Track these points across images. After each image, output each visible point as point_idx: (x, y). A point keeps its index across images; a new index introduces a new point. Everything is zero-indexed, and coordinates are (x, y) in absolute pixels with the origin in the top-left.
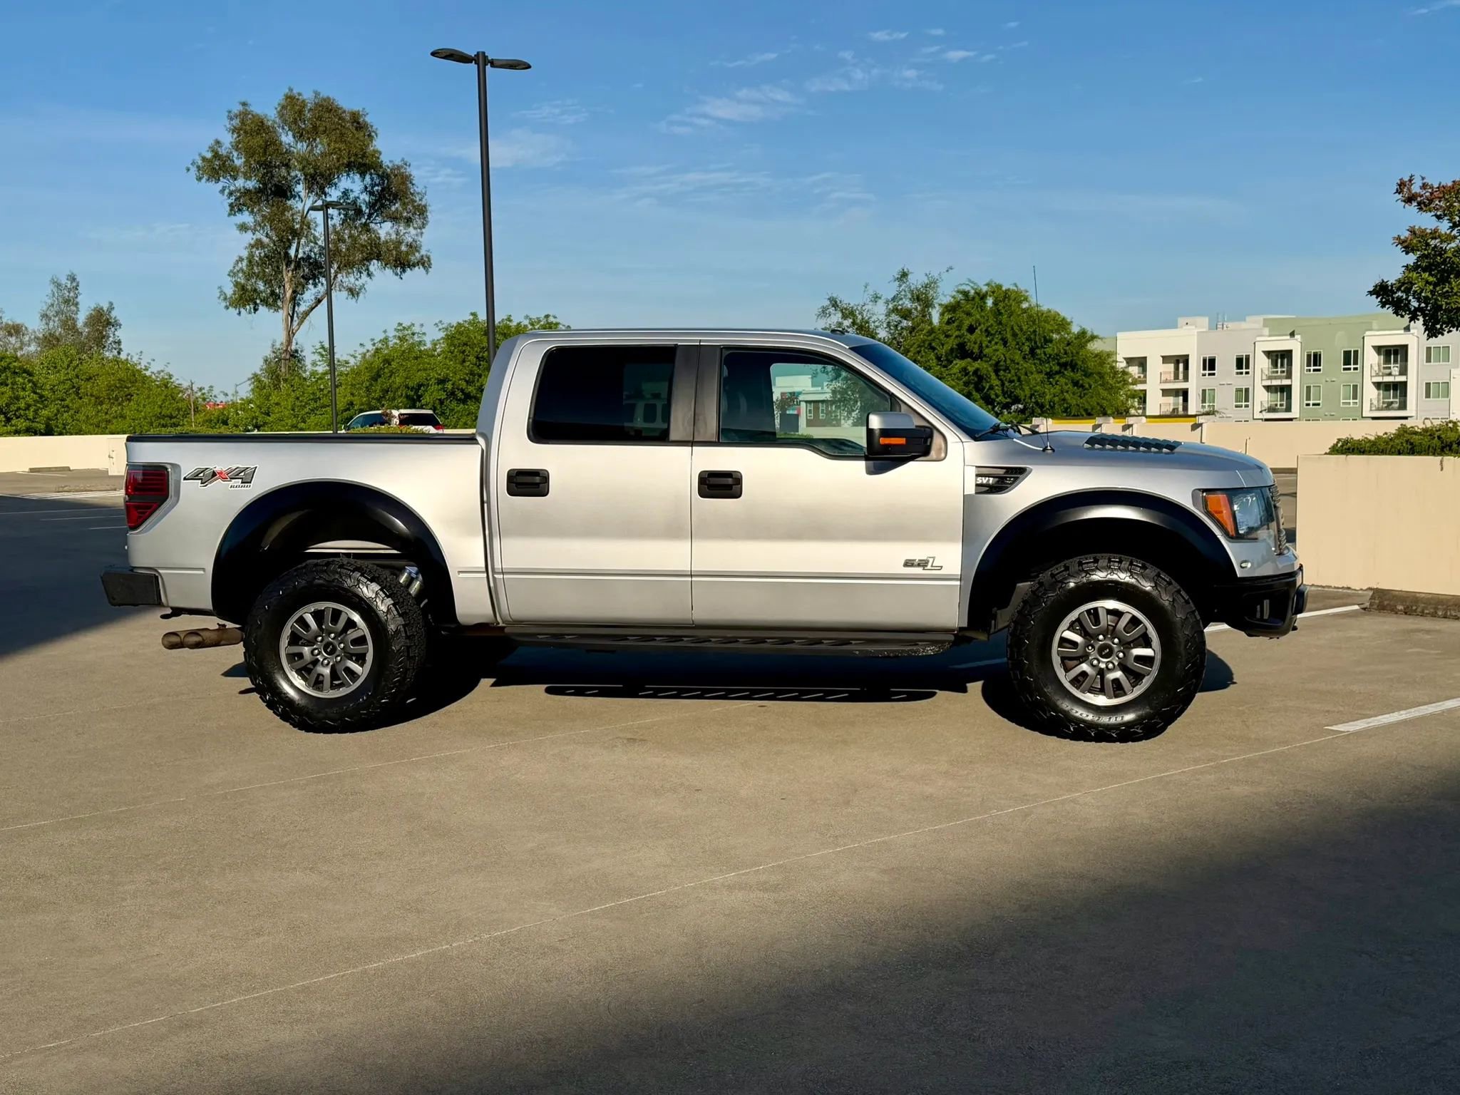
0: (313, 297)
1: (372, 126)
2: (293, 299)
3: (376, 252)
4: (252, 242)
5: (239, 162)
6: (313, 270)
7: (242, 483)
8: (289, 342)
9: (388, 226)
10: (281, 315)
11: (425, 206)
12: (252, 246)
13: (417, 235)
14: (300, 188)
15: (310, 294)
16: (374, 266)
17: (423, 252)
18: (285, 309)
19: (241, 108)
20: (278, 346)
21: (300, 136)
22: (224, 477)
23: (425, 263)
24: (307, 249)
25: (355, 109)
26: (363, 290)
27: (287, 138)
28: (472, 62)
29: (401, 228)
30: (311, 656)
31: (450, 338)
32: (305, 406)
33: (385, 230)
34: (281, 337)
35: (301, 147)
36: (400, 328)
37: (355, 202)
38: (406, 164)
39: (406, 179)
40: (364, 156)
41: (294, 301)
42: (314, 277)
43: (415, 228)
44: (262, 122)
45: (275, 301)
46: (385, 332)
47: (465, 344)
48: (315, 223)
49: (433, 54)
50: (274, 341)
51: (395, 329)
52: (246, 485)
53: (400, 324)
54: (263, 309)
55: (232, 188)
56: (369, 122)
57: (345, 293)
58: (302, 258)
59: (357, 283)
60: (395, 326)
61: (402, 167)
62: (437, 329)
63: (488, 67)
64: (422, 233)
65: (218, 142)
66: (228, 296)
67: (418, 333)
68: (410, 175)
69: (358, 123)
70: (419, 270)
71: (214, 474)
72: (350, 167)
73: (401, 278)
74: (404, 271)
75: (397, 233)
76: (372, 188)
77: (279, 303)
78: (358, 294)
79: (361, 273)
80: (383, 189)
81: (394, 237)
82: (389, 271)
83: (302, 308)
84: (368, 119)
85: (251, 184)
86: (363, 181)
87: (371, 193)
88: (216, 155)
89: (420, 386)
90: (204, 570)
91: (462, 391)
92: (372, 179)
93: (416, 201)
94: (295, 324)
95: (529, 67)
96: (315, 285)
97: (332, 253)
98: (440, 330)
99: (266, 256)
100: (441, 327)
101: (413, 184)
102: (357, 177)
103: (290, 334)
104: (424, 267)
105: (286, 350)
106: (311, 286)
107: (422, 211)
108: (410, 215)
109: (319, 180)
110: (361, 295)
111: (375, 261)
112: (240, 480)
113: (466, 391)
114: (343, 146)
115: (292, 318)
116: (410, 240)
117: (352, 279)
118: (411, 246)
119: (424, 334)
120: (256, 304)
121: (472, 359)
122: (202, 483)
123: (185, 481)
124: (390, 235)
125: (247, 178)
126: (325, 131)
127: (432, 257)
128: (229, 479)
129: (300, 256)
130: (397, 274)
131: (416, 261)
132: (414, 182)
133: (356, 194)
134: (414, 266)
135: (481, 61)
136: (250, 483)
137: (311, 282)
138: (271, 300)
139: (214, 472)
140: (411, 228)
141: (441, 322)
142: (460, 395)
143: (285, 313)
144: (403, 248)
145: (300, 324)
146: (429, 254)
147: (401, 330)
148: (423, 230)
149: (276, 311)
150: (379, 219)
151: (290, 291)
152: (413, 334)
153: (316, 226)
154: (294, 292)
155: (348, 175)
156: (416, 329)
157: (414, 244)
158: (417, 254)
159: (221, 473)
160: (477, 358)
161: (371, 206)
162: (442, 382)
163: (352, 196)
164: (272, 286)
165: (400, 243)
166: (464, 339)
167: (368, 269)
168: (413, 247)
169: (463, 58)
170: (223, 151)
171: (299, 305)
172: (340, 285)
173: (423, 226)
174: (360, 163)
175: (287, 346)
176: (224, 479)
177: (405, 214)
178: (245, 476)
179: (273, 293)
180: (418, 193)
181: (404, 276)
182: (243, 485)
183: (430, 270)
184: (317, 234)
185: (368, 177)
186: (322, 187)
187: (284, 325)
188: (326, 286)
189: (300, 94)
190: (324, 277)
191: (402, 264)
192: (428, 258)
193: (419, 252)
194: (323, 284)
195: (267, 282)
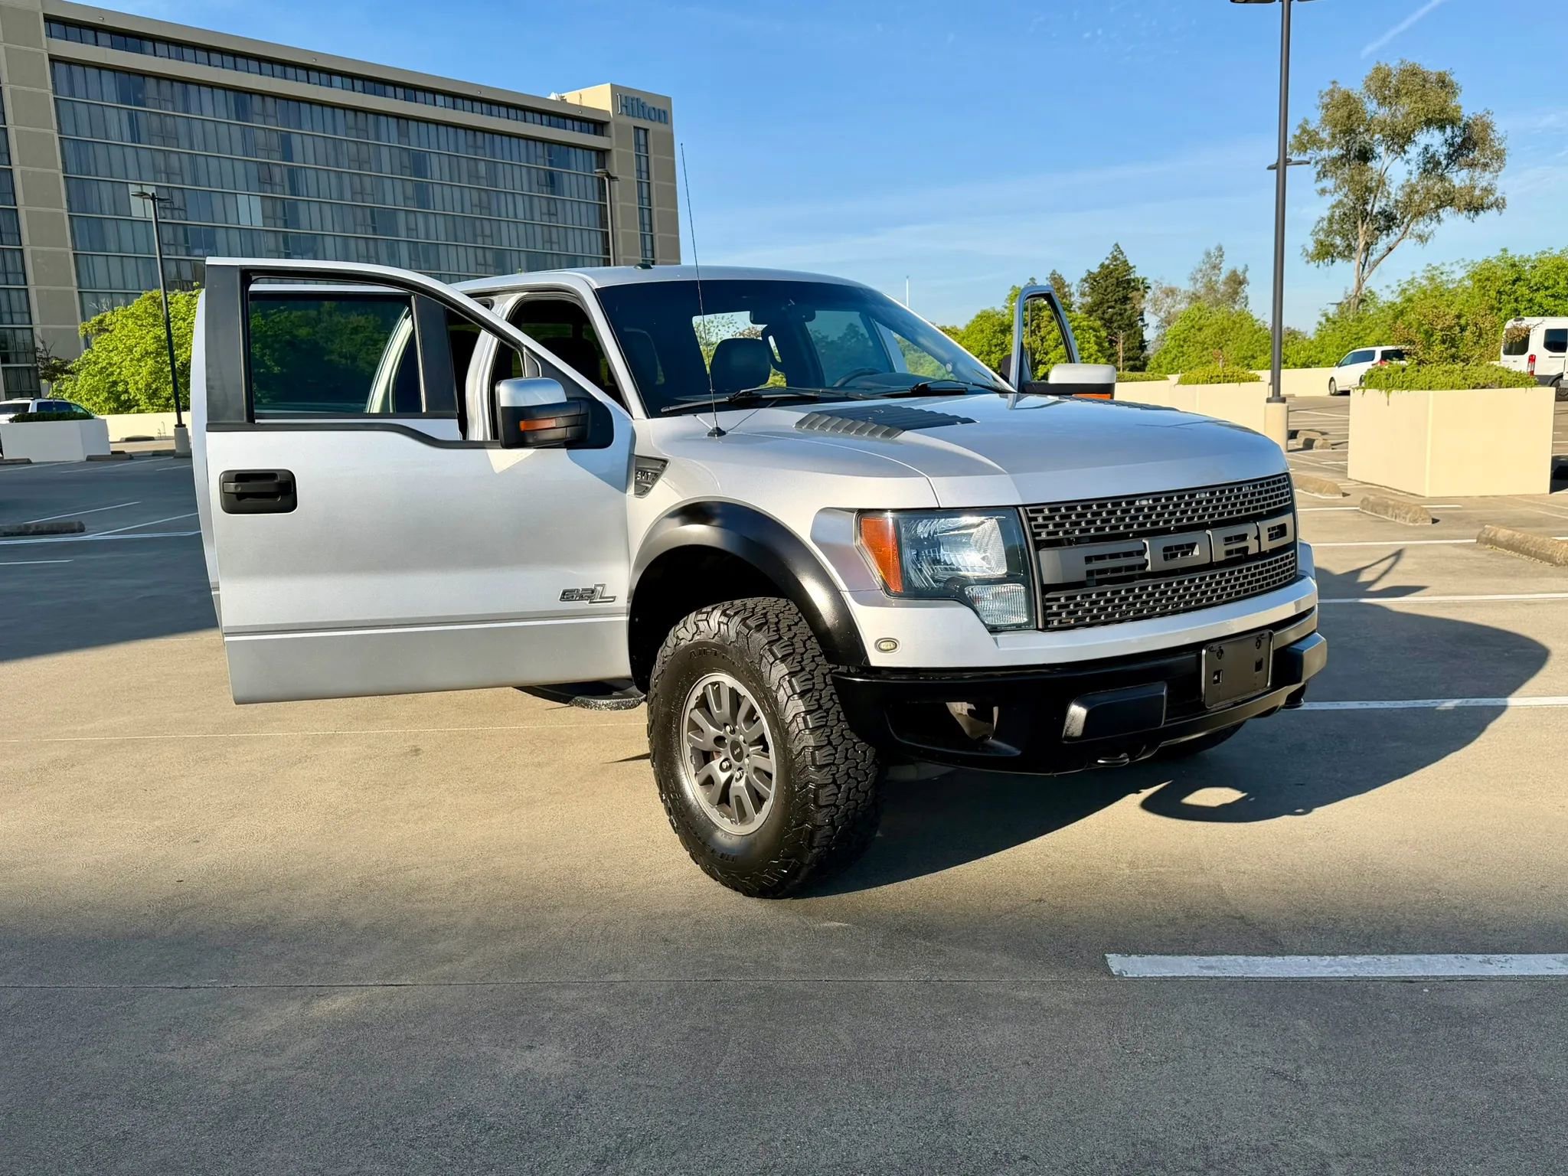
0: (1385, 247)
1: (1457, 84)
2: (1368, 246)
3: (1447, 199)
4: (1334, 203)
5: (1325, 135)
6: (1389, 220)
8: (1359, 288)
9: (1464, 173)
10: (1355, 263)
11: (1504, 150)
12: (1333, 207)
13: (1493, 179)
14: (1380, 150)
15: (1383, 242)
16: (1446, 213)
17: (1498, 194)
18: (1359, 259)
19: (1331, 87)
20: (1349, 293)
21: (1383, 101)
23: (1499, 205)
24: (1383, 204)
25: (1442, 70)
26: (1432, 236)
27: (1371, 106)
29: (1477, 174)
31: (1471, 276)
32: (1348, 345)
33: (1459, 178)
34: (1354, 284)
35: (1383, 113)
36: (1430, 268)
37: (1433, 156)
38: (1488, 113)
39: (1487, 127)
40: (1442, 110)
41: (1367, 251)
42: (1389, 228)
43: (1491, 172)
44: (1349, 96)
45: (1350, 253)
47: (1488, 279)
48: (1393, 179)
50: (1346, 288)
51: (1423, 271)
54: (1339, 261)
55: (1318, 158)
56: (1456, 80)
57: (1414, 240)
58: (1380, 213)
59: (1426, 230)
60: (1424, 267)
61: (1484, 116)
64: (1498, 176)
65: (1306, 122)
66: (1310, 252)
67: (1447, 272)
68: (1491, 122)
69: (1443, 82)
70: (1493, 212)
72: (1429, 123)
73: (1475, 221)
74: (1478, 214)
75: (1472, 179)
76: (1453, 140)
77: (1354, 255)
78: (1427, 240)
79: (1431, 220)
80: (1464, 140)
81: (1468, 182)
82: (1462, 217)
83: (1372, 259)
84: (1455, 78)
85: (1336, 152)
86: (1444, 135)
87: (1451, 145)
88: (1304, 131)
92: (1452, 132)
93: (1495, 147)
94: (1366, 271)
96: (1388, 235)
97: (1407, 206)
99: (1345, 214)
100: (1462, 264)
101: (1494, 131)
102: (1437, 133)
103: (1360, 282)
104: (1497, 207)
105: (1356, 296)
106: (1384, 237)
107: (1500, 155)
108: (1488, 160)
109: (1400, 139)
110: (1430, 241)
111: (1448, 208)
114: (1421, 106)
115: (1364, 266)
116: (1485, 184)
117: (1421, 226)
118: (1485, 190)
119: (1453, 272)
120: (1333, 256)
121: (1493, 294)
124: (1464, 181)
125: (1330, 147)
126: (1406, 93)
127: (1507, 199)
129: (1375, 211)
130: (1470, 218)
131: (1490, 204)
132: (1495, 128)
133: (1435, 148)
134: (1488, 208)
137: (1385, 232)
138: (1346, 253)
140: (1487, 173)
141: (1463, 259)
143: (1358, 263)
144: (1477, 192)
145: (1370, 272)
146: (1504, 196)
147: (1429, 271)
148: (1499, 173)
149: (1349, 261)
150: (1456, 168)
152: (1442, 273)
153: (1393, 183)
154: (1367, 243)
155: (1428, 131)
156: (1446, 269)
157: (1489, 188)
158: (1490, 197)
160: (1499, 292)
161: (1449, 156)
163: (1431, 150)
164: (1348, 239)
165: (1474, 188)
166: (1487, 274)
167: (1438, 216)
168: (1488, 191)
170: (1311, 127)
171: (1372, 254)
172: (1411, 233)
173: (1500, 169)
174: (1439, 119)
175: (1358, 291)
177: (1483, 160)
179: (1349, 245)
180: (1498, 139)
181: (1477, 219)
183: (1504, 210)
184: (1390, 190)
185: (1449, 130)
186: (1402, 147)
187: (1356, 273)
188: (1400, 235)
189: (1386, 65)
190: (1398, 226)
191: (1475, 207)
192: (1504, 200)
193: (1493, 195)
194: (1396, 234)
195: (1344, 237)
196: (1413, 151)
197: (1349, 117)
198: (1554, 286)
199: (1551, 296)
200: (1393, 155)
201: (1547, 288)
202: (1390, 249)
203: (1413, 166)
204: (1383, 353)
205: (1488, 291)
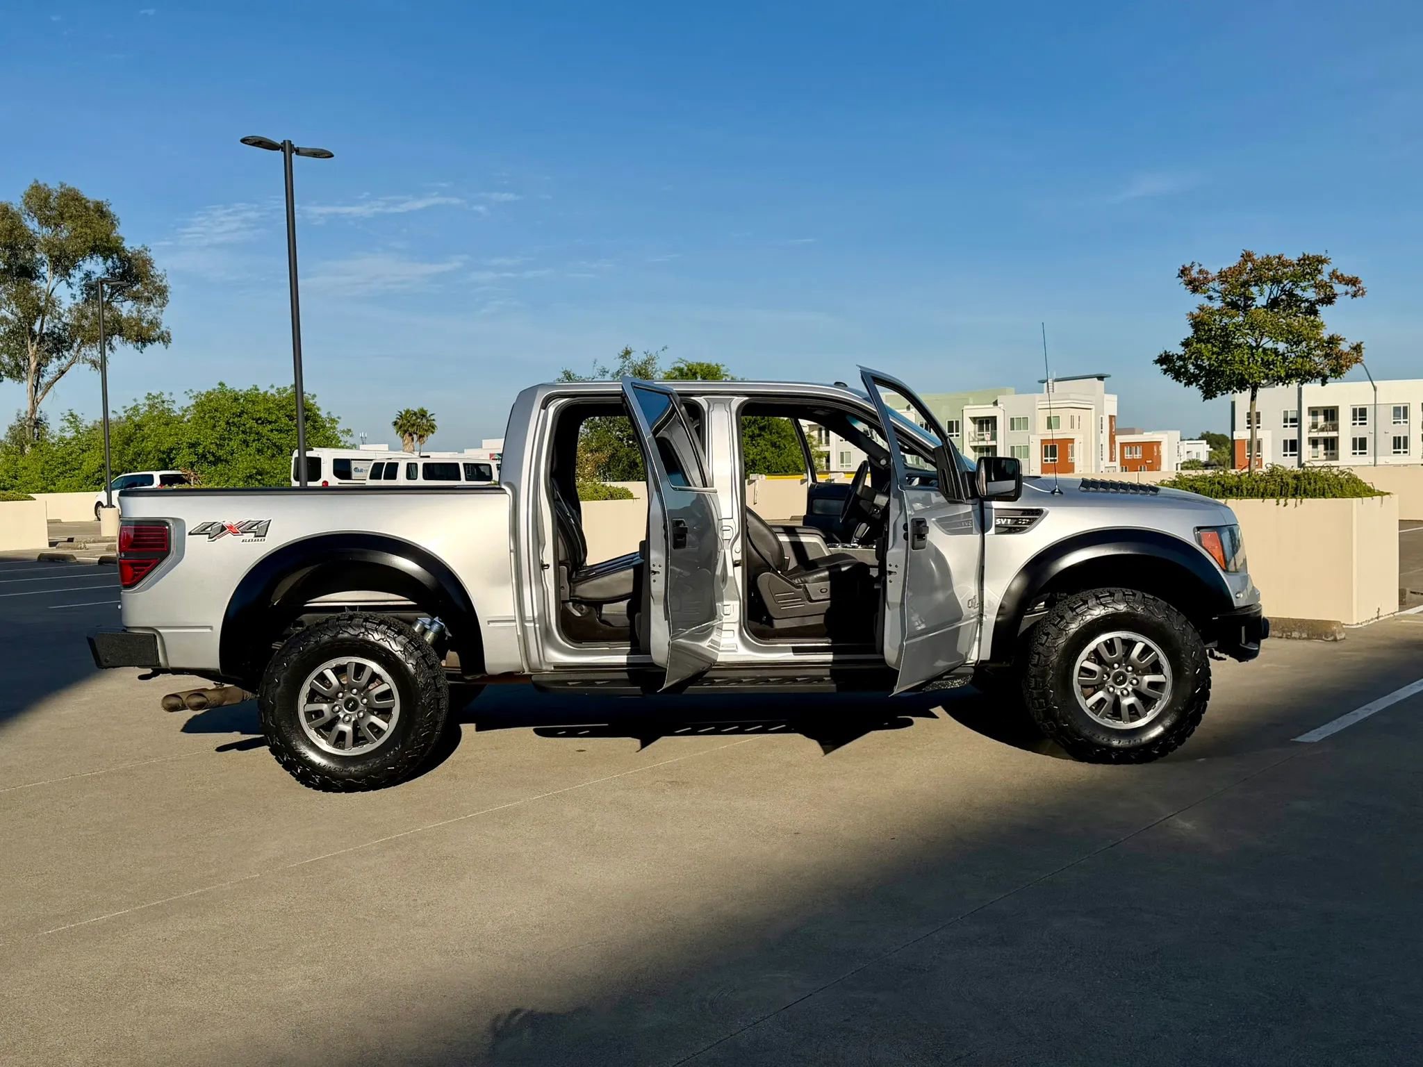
0: (57, 369)
1: (114, 216)
2: (38, 371)
3: (118, 327)
6: (57, 344)
7: (255, 536)
8: (34, 411)
9: (129, 304)
10: (28, 384)
11: (165, 287)
13: (157, 313)
14: (45, 270)
15: (53, 366)
16: (117, 340)
17: (163, 328)
18: (30, 380)
20: (23, 415)
21: (45, 222)
22: (234, 531)
23: (165, 339)
24: (51, 325)
25: (99, 199)
27: (32, 225)
28: (279, 150)
29: (142, 307)
30: (332, 713)
31: (200, 405)
33: (126, 308)
34: (26, 406)
35: (46, 232)
37: (97, 283)
38: (146, 250)
39: (147, 262)
40: (108, 241)
41: (39, 372)
42: (58, 351)
43: (156, 307)
44: (7, 209)
45: (19, 373)
46: (135, 400)
47: (215, 411)
48: (59, 301)
49: (243, 141)
50: (20, 410)
51: (145, 398)
52: (260, 538)
53: (149, 394)
54: (7, 381)
56: (112, 212)
57: (89, 365)
58: (46, 334)
60: (145, 395)
61: (143, 252)
62: (188, 397)
63: (294, 155)
64: (162, 311)
67: (168, 401)
68: (150, 259)
69: (101, 211)
70: (158, 345)
71: (223, 528)
72: (94, 250)
73: (142, 352)
74: (145, 346)
75: (139, 312)
76: (114, 270)
77: (24, 375)
79: (104, 346)
80: (124, 272)
81: (135, 314)
82: (130, 346)
83: (46, 379)
84: (112, 209)
86: (105, 264)
87: (113, 275)
89: (171, 450)
90: (211, 628)
91: (213, 454)
92: (113, 263)
93: (156, 282)
94: (39, 393)
95: (332, 156)
96: (59, 358)
97: (75, 328)
98: (190, 397)
99: (11, 331)
100: (191, 395)
101: (153, 268)
102: (100, 259)
103: (35, 403)
104: (164, 342)
105: (31, 418)
106: (54, 359)
107: (162, 291)
108: (151, 295)
109: (64, 262)
111: (117, 336)
112: (253, 534)
113: (217, 454)
114: (89, 231)
115: (36, 388)
116: (150, 317)
117: (95, 352)
118: (152, 323)
119: (174, 402)
121: (223, 424)
122: (209, 538)
123: (191, 536)
124: (132, 313)
126: (71, 217)
127: (171, 333)
128: (240, 533)
129: (44, 331)
130: (137, 348)
131: (156, 336)
132: (154, 265)
133: (98, 275)
134: (154, 341)
135: (288, 149)
136: (265, 536)
137: (54, 355)
138: (15, 372)
139: (223, 526)
140: (152, 307)
142: (211, 458)
143: (30, 383)
144: (144, 324)
145: (44, 394)
146: (168, 330)
147: (151, 399)
148: (164, 308)
149: (21, 381)
150: (121, 298)
151: (35, 364)
152: (163, 402)
153: (60, 304)
154: (39, 364)
155: (92, 258)
156: (166, 397)
157: (154, 321)
158: (157, 330)
159: (231, 527)
160: (228, 423)
162: (193, 446)
163: (94, 277)
164: (16, 359)
165: (141, 320)
166: (214, 406)
167: (110, 344)
168: (154, 324)
169: (271, 146)
171: (43, 376)
172: (83, 358)
173: (163, 305)
174: (105, 247)
175: (32, 414)
176: (235, 533)
177: (146, 294)
178: (259, 530)
179: (17, 365)
180: (158, 276)
181: (144, 350)
182: (257, 538)
183: (169, 344)
184: (61, 312)
185: (110, 261)
186: (66, 269)
187: (29, 395)
188: (70, 358)
189: (45, 185)
190: (67, 350)
191: (143, 339)
192: (168, 334)
193: (159, 329)
194: (65, 358)
195: (11, 355)
196: (77, 275)
197: (11, 231)
198: (276, 422)
199: (277, 430)
200: (57, 278)
201: (270, 423)
202: (63, 373)
203: (76, 290)
204: (162, 477)
205: (218, 421)
